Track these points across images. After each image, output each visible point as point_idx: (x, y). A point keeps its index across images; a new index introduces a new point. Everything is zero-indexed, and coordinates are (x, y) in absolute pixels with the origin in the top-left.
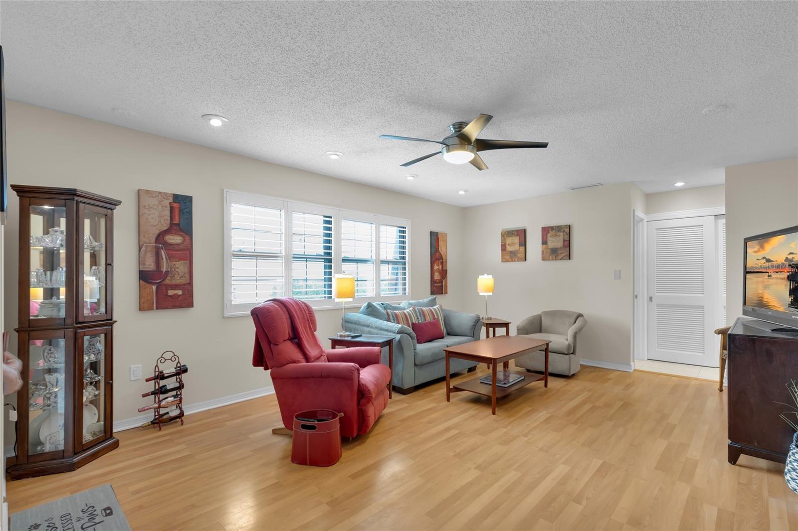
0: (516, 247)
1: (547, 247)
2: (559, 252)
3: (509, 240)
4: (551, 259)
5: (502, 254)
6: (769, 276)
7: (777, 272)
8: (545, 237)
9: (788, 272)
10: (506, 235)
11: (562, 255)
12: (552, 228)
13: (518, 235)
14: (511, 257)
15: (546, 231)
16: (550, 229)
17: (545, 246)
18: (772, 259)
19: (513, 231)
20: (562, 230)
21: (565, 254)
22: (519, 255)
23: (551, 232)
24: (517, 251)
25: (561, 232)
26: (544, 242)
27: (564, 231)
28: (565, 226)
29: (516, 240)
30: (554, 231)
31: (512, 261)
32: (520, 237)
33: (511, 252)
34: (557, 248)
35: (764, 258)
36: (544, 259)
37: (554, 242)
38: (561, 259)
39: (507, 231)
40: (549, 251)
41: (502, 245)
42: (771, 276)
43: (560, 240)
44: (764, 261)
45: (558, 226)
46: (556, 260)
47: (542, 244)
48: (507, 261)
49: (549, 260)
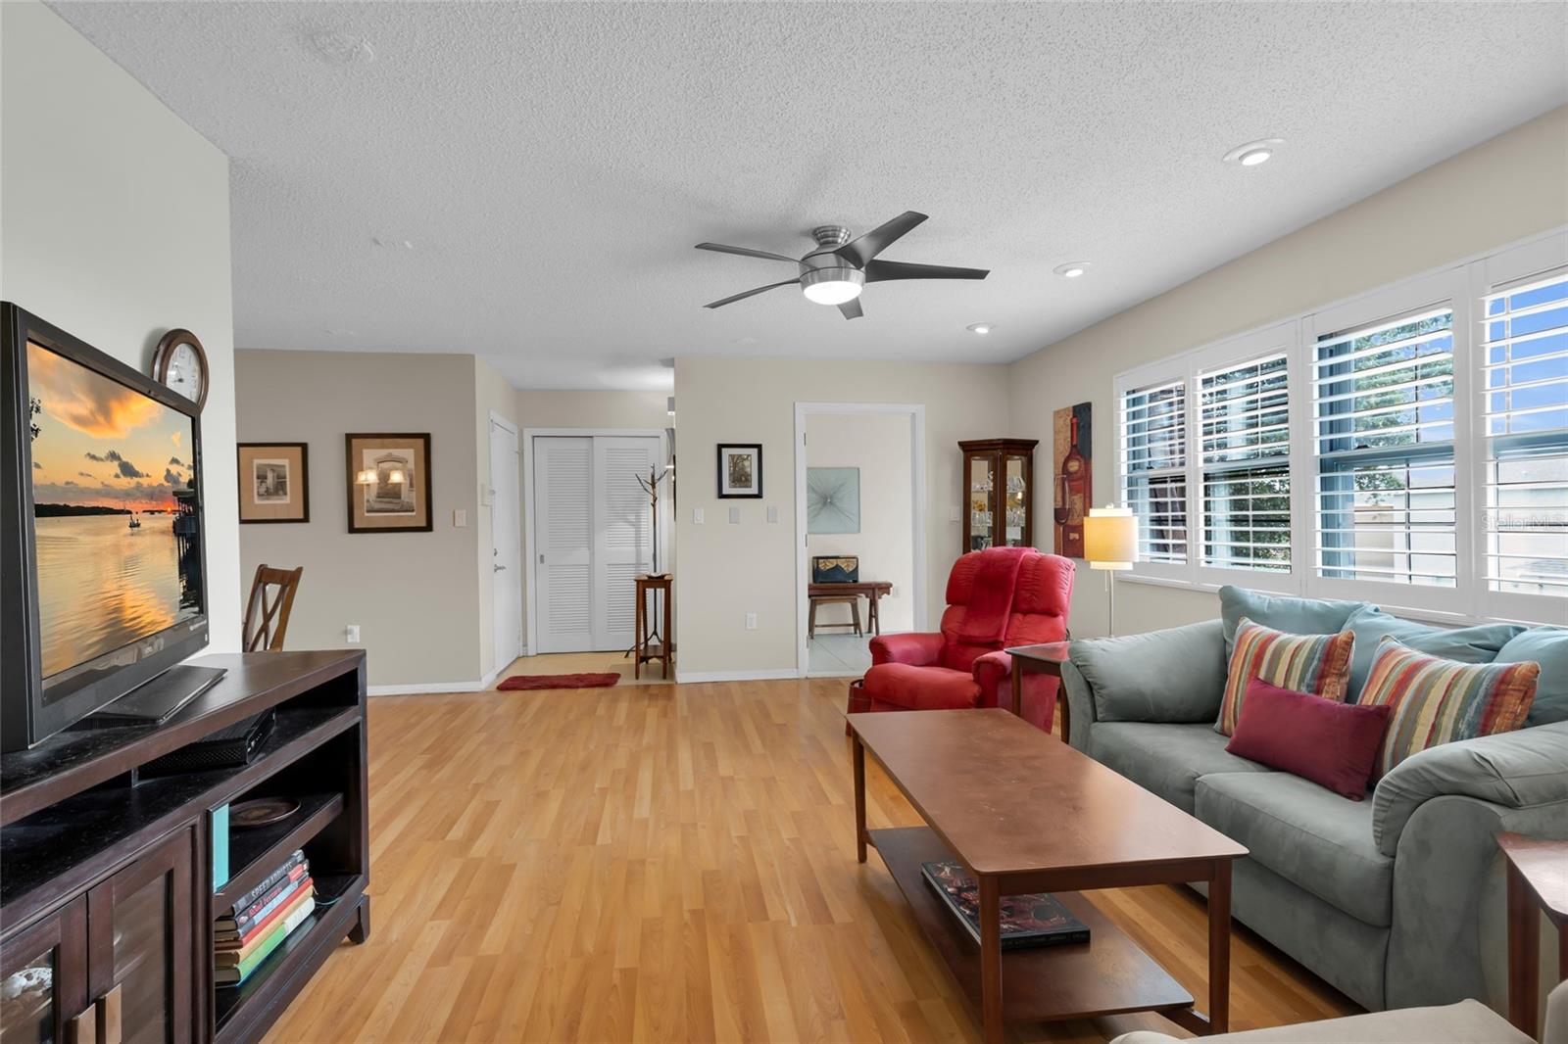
6: (132, 526)
7: (152, 512)
9: (174, 512)
42: (138, 525)
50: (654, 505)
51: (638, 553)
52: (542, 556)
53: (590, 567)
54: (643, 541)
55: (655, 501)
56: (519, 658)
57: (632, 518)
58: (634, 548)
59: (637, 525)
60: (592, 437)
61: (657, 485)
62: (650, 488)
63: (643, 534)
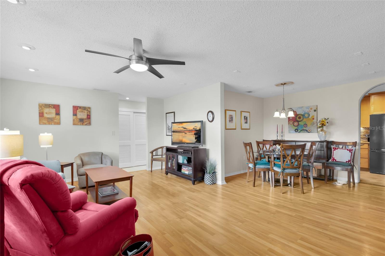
0: (53, 115)
1: (77, 117)
2: (84, 121)
3: (46, 110)
4: (79, 124)
5: (39, 119)
7: (189, 132)
8: (75, 112)
9: (194, 132)
10: (44, 106)
11: (86, 123)
12: (80, 107)
13: (54, 108)
14: (48, 122)
15: (76, 109)
16: (79, 108)
17: (75, 117)
18: (186, 128)
19: (50, 105)
20: (86, 109)
21: (88, 122)
22: (55, 121)
23: (79, 109)
24: (54, 118)
25: (86, 110)
26: (75, 114)
27: (87, 110)
28: (88, 107)
29: (53, 111)
30: (81, 109)
31: (49, 124)
32: (56, 109)
33: (48, 118)
34: (83, 119)
35: (182, 127)
36: (74, 124)
37: (81, 115)
38: (85, 125)
39: (45, 104)
40: (78, 120)
41: (39, 113)
42: (186, 133)
43: (85, 114)
44: (183, 128)
45: (84, 107)
46: (82, 125)
47: (73, 115)
48: (45, 124)
49: (78, 125)
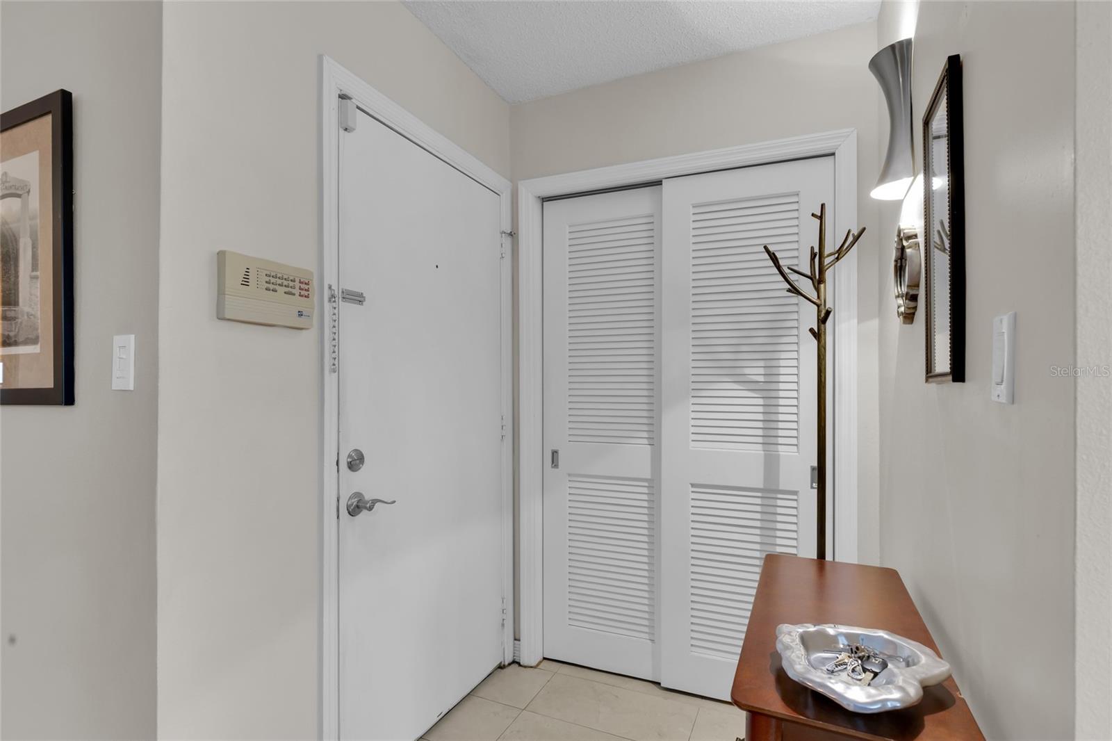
50: (818, 335)
51: (771, 464)
52: (555, 453)
53: (654, 485)
54: (784, 431)
55: (822, 320)
56: (501, 667)
57: (756, 372)
58: (758, 450)
59: (768, 390)
60: (658, 183)
61: (828, 274)
62: (806, 286)
63: (785, 414)
